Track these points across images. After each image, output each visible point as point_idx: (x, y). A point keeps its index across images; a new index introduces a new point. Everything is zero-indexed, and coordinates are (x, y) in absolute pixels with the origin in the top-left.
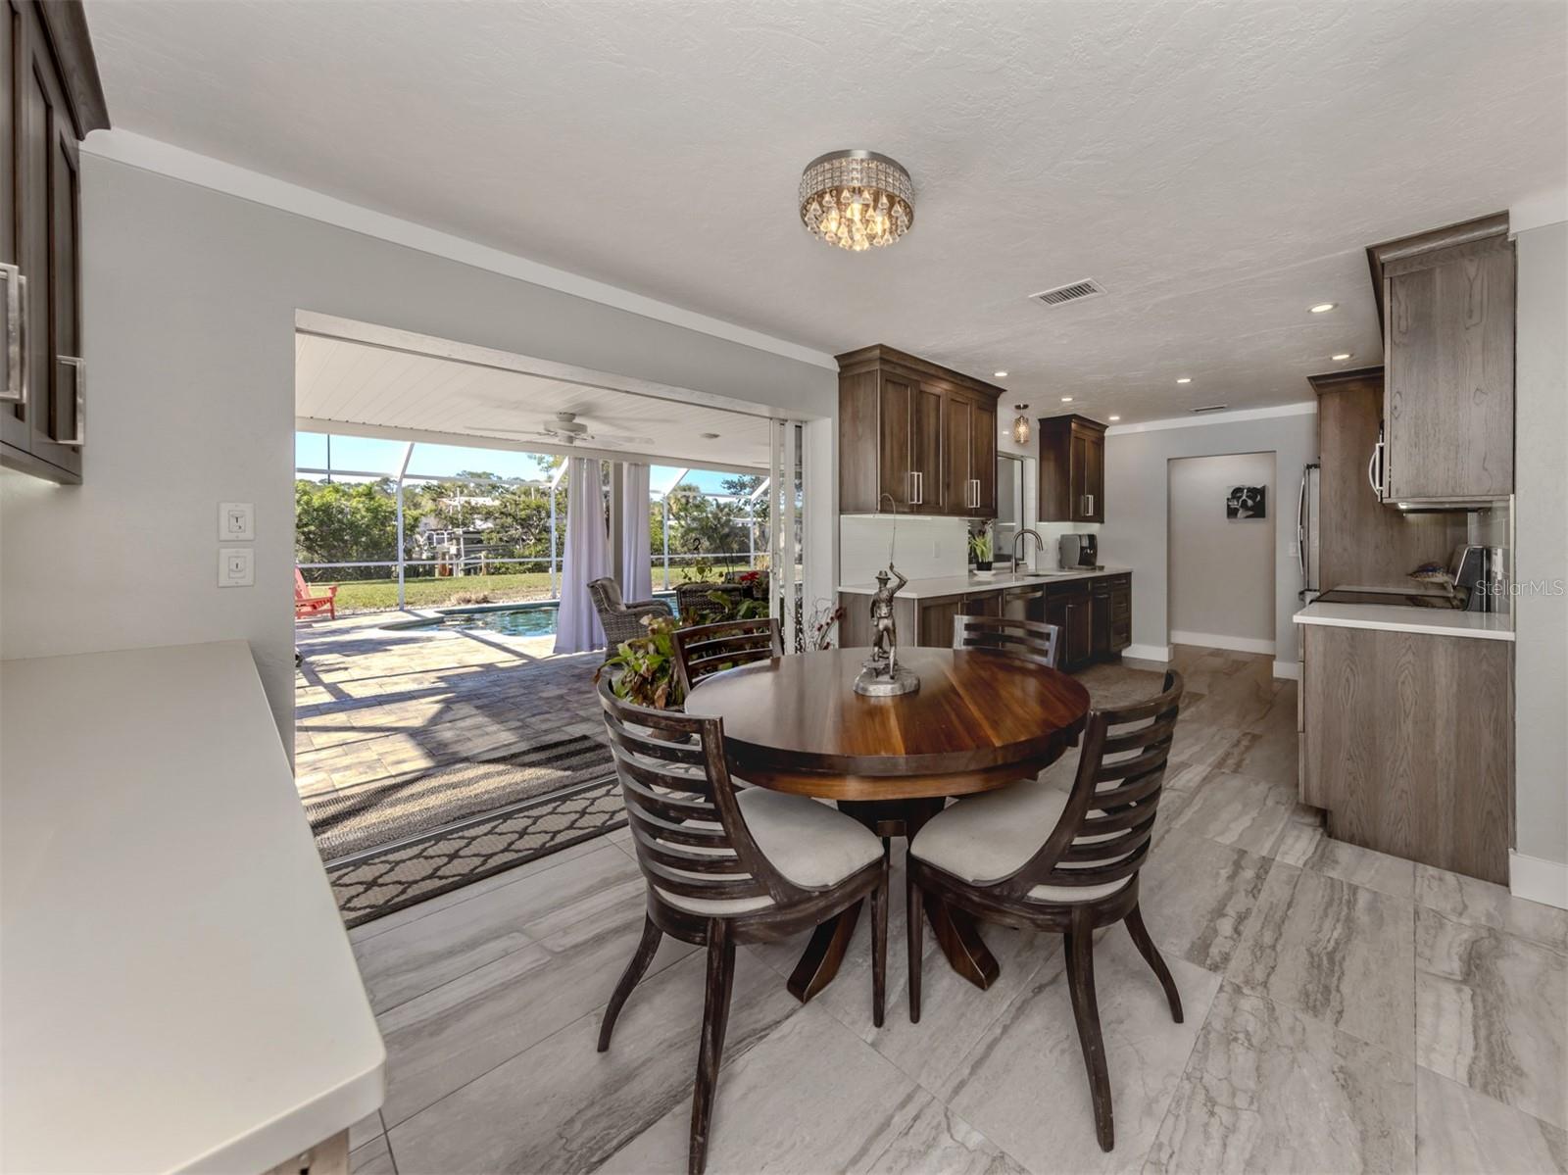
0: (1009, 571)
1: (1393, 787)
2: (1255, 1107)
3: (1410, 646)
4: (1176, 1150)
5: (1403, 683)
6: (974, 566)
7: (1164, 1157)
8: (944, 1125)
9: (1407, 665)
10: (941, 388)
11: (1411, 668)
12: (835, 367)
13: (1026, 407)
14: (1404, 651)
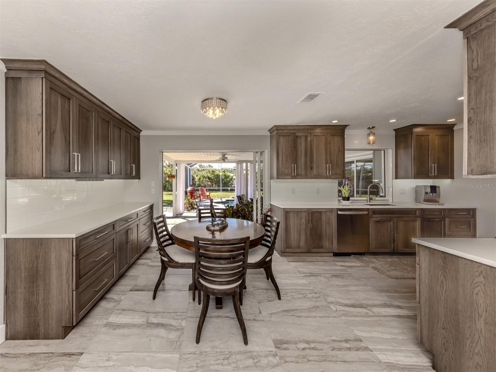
0: (366, 201)
1: (471, 359)
2: (234, 368)
3: (482, 272)
4: (207, 355)
5: (477, 294)
6: (341, 198)
7: (204, 354)
8: (182, 319)
9: (480, 284)
10: (318, 131)
11: (482, 286)
12: (269, 134)
13: (373, 127)
14: (478, 274)
